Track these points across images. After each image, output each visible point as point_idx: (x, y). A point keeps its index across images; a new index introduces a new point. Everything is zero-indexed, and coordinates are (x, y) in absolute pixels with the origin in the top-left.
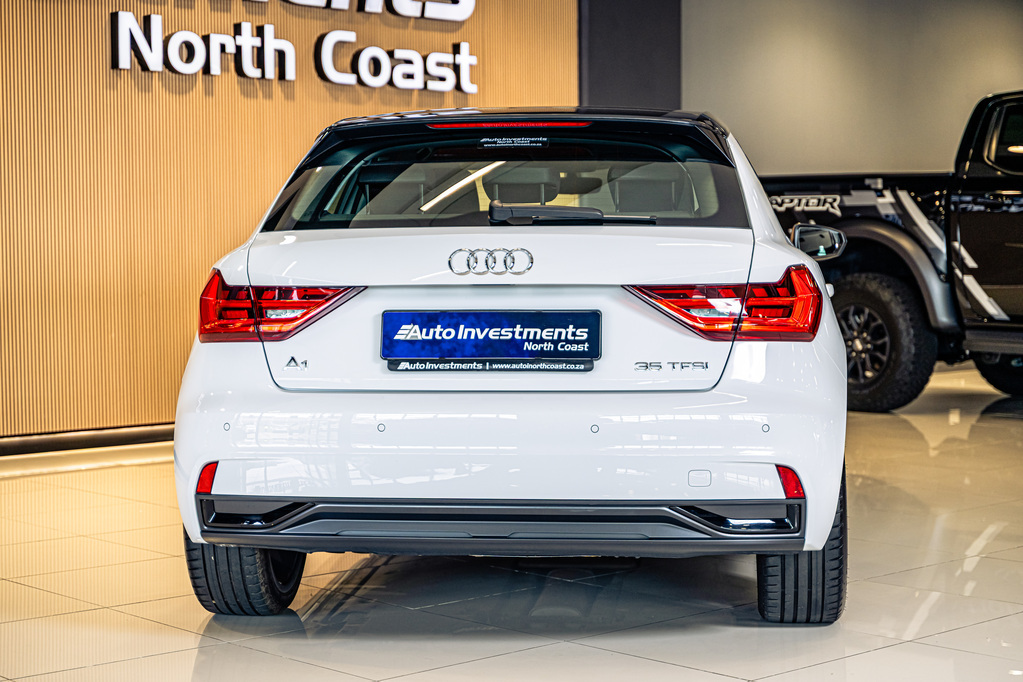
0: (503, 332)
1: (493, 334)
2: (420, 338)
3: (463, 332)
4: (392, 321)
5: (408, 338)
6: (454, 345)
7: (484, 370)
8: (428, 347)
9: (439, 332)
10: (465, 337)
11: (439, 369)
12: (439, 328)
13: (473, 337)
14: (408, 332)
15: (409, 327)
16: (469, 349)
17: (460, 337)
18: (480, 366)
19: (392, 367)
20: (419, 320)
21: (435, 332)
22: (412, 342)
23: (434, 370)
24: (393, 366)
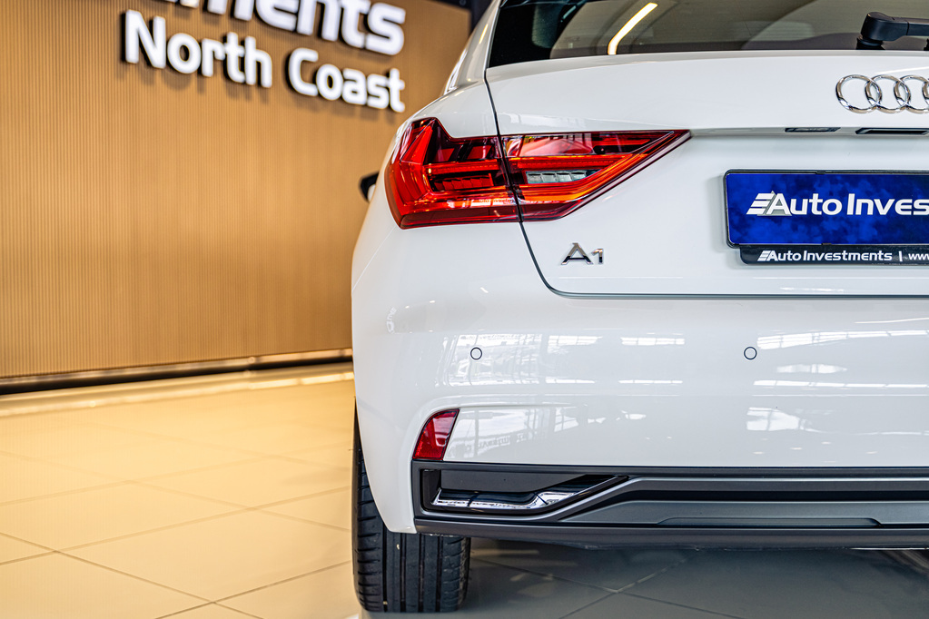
0: (917, 205)
1: (901, 207)
2: (787, 213)
3: (855, 205)
4: (739, 187)
5: (769, 213)
6: (843, 223)
7: (895, 262)
8: (801, 227)
9: (815, 204)
10: (859, 212)
11: (824, 262)
12: (815, 199)
13: (870, 212)
14: (767, 204)
15: (769, 196)
16: (867, 231)
17: (850, 212)
18: (889, 257)
19: (748, 257)
20: (783, 186)
21: (810, 205)
22: (777, 220)
23: (817, 262)
24: (750, 256)
